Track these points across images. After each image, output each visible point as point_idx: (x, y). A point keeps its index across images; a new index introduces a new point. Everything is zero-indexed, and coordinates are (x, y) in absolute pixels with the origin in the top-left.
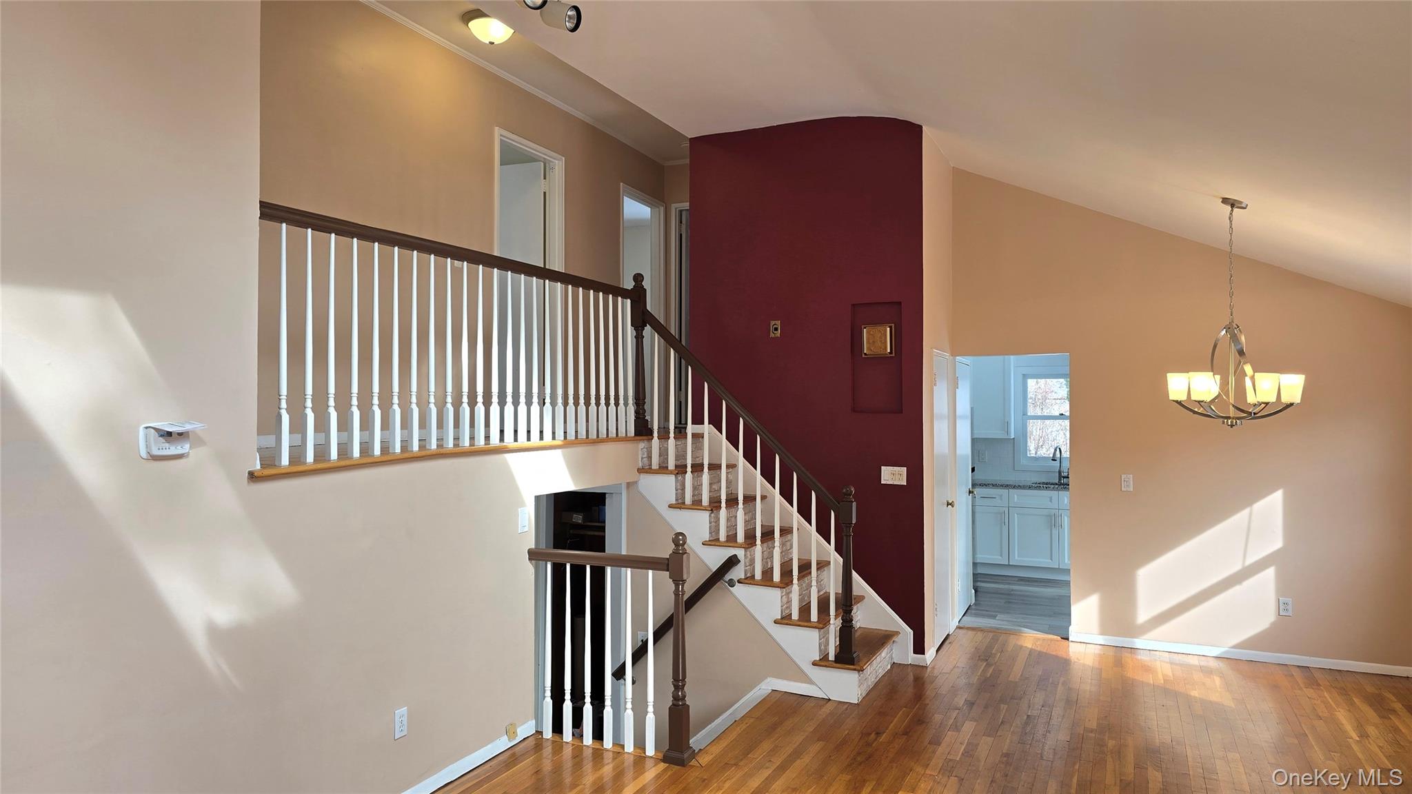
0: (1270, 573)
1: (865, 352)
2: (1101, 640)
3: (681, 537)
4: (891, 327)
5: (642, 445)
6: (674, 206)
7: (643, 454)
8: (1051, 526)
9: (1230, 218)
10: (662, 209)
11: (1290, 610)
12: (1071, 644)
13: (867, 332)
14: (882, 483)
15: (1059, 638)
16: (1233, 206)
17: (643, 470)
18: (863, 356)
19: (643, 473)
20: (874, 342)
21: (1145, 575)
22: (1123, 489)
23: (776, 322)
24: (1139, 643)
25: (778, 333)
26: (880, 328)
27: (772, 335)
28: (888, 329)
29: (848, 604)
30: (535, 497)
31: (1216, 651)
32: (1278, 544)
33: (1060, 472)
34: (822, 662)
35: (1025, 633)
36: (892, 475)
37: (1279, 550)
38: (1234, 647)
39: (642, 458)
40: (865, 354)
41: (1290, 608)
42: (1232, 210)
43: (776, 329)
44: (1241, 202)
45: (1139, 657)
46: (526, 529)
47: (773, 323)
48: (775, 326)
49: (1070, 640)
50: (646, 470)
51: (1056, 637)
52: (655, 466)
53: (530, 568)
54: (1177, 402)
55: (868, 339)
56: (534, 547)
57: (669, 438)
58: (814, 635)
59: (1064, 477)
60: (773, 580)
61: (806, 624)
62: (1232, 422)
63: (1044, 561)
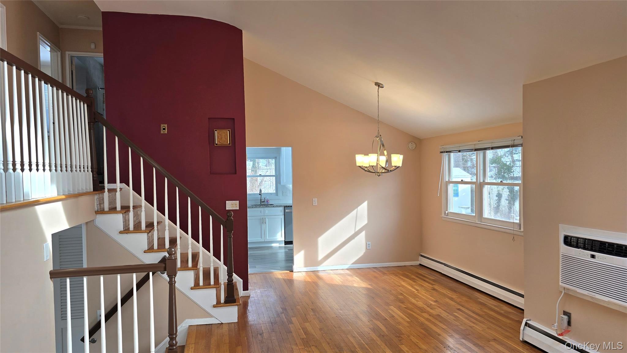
0: (363, 234)
1: (216, 143)
2: (305, 269)
3: (173, 250)
4: (229, 131)
5: (96, 197)
6: (67, 53)
7: (97, 202)
8: (261, 223)
9: (378, 91)
10: (59, 54)
11: (370, 247)
12: (294, 273)
13: (218, 133)
14: (227, 209)
15: (289, 272)
16: (379, 86)
17: (98, 213)
18: (215, 145)
19: (98, 214)
20: (221, 138)
21: (321, 240)
22: (314, 205)
23: (165, 125)
24: (319, 268)
25: (166, 131)
26: (224, 131)
27: (162, 132)
28: (228, 132)
29: (231, 273)
30: (52, 235)
31: (347, 267)
32: (366, 222)
33: (261, 200)
34: (218, 304)
35: (275, 272)
36: (232, 205)
37: (366, 224)
38: (353, 264)
39: (97, 205)
40: (216, 144)
41: (370, 246)
42: (379, 88)
43: (164, 129)
44: (382, 85)
45: (319, 274)
46: (48, 258)
47: (162, 125)
48: (164, 127)
49: (294, 271)
50: (101, 211)
51: (287, 271)
52: (106, 208)
53: (50, 284)
54: (360, 167)
55: (218, 137)
56: (52, 269)
57: (104, 192)
58: (213, 292)
59: (262, 202)
60: (188, 266)
61: (209, 287)
62: (379, 174)
63: (259, 239)
